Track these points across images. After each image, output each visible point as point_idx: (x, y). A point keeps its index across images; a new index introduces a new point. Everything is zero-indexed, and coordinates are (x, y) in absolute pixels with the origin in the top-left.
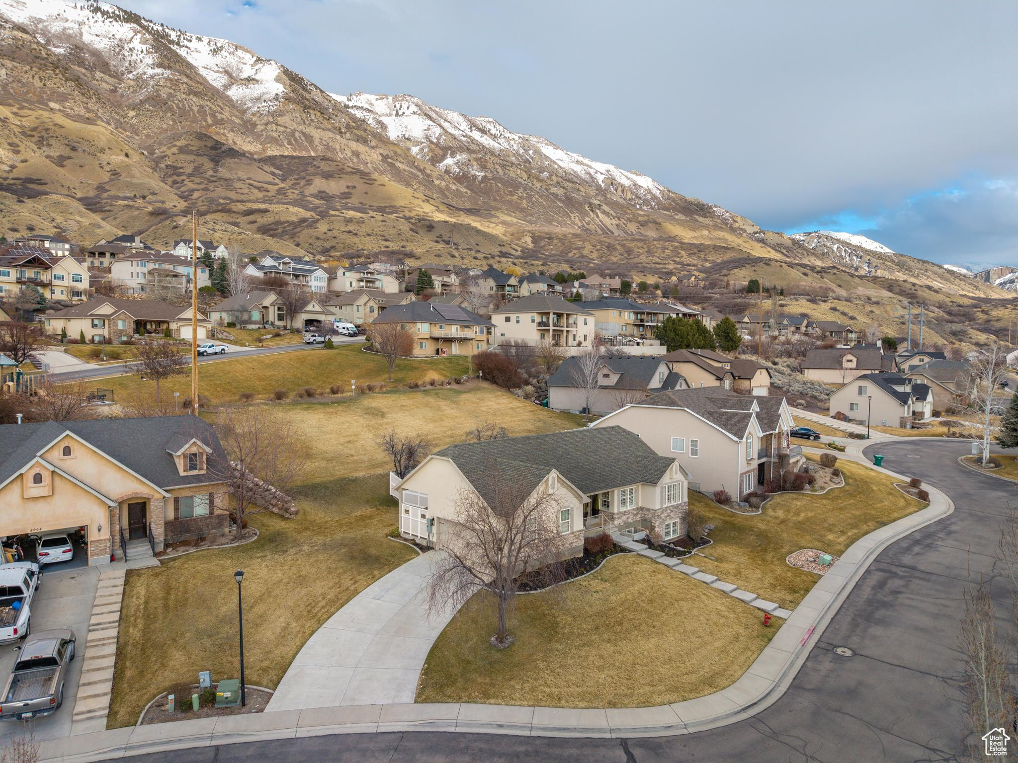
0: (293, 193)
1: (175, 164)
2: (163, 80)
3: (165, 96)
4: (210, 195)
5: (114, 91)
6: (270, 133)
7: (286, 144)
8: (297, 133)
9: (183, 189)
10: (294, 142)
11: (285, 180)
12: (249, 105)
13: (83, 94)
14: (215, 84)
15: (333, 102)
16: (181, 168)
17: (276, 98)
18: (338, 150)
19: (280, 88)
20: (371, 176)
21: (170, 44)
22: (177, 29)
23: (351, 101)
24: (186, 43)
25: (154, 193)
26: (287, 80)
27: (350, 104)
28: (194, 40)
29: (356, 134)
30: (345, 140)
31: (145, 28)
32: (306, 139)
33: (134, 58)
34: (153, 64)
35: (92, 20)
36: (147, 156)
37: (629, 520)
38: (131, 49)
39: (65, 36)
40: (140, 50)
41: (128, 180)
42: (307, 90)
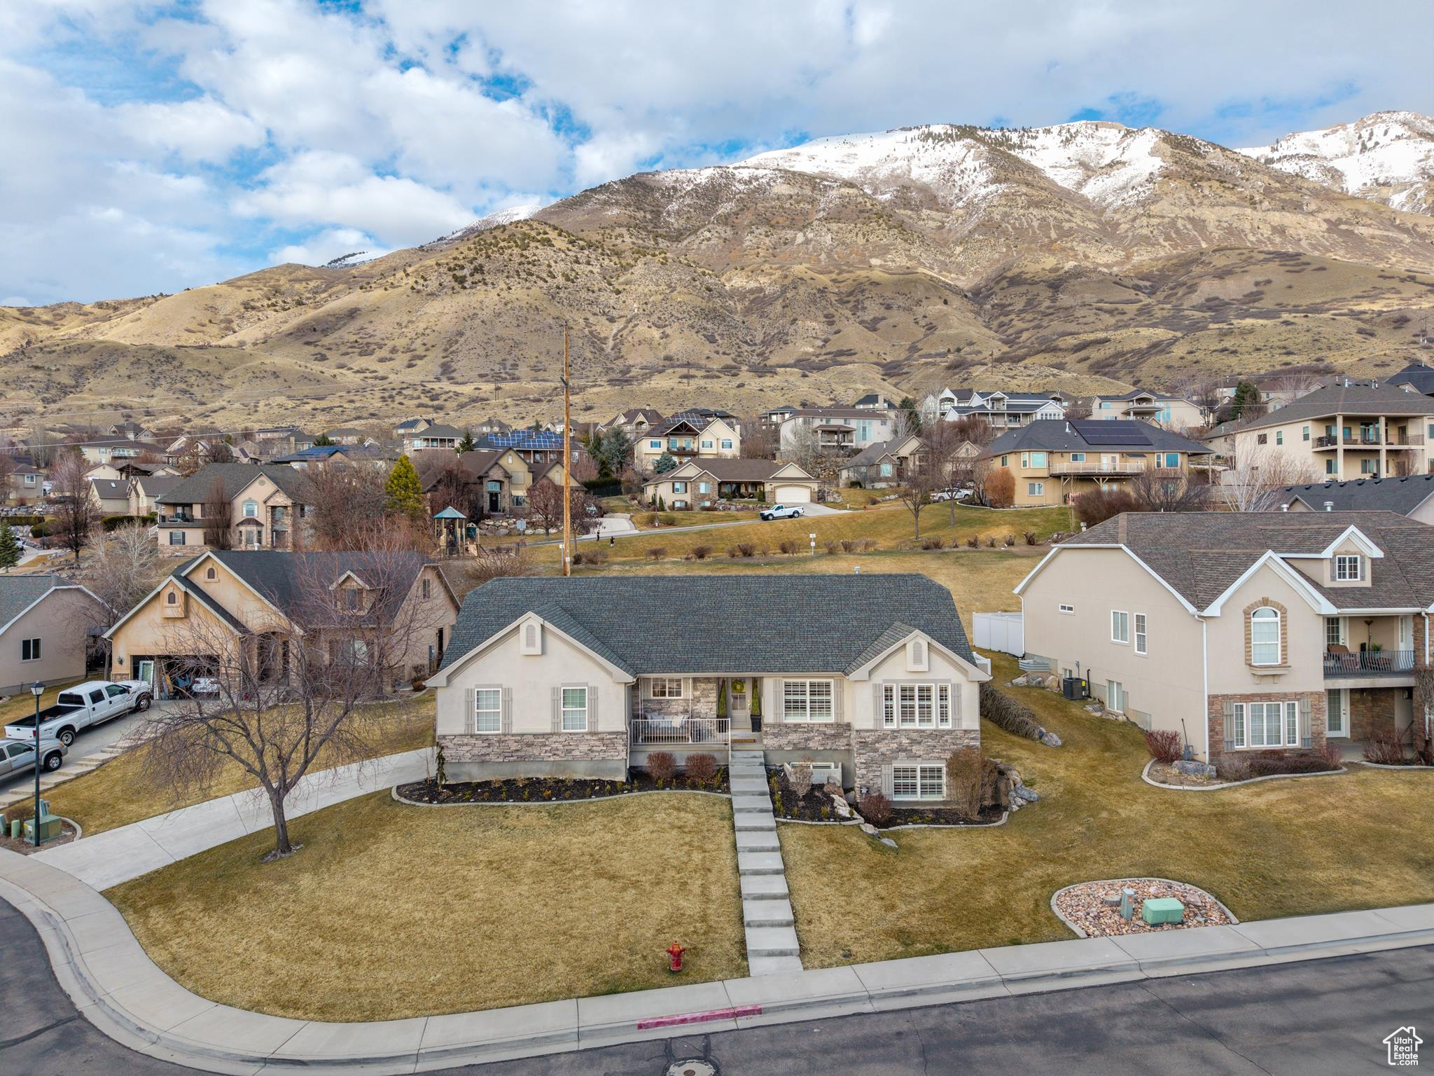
0: (1163, 309)
1: (1004, 302)
2: (997, 198)
3: (999, 217)
4: (1043, 332)
5: (941, 228)
6: (1139, 230)
7: (1161, 241)
8: (1180, 220)
9: (1010, 331)
10: (1174, 236)
11: (1154, 293)
12: (1110, 200)
13: (906, 241)
14: (1065, 185)
15: (1242, 161)
16: (1010, 305)
17: (1150, 179)
18: (1248, 231)
19: (1156, 164)
20: (1303, 259)
21: (1010, 149)
22: (1019, 128)
23: (1277, 150)
24: (1031, 142)
25: (971, 344)
26: (1168, 149)
27: (1276, 155)
28: (1041, 135)
29: (1281, 200)
30: (1260, 213)
31: (981, 140)
32: (1194, 226)
33: (965, 180)
34: (987, 182)
35: (922, 150)
36: (970, 299)
37: (811, 744)
38: (962, 171)
39: (893, 178)
40: (973, 168)
41: (944, 332)
42: (1199, 154)
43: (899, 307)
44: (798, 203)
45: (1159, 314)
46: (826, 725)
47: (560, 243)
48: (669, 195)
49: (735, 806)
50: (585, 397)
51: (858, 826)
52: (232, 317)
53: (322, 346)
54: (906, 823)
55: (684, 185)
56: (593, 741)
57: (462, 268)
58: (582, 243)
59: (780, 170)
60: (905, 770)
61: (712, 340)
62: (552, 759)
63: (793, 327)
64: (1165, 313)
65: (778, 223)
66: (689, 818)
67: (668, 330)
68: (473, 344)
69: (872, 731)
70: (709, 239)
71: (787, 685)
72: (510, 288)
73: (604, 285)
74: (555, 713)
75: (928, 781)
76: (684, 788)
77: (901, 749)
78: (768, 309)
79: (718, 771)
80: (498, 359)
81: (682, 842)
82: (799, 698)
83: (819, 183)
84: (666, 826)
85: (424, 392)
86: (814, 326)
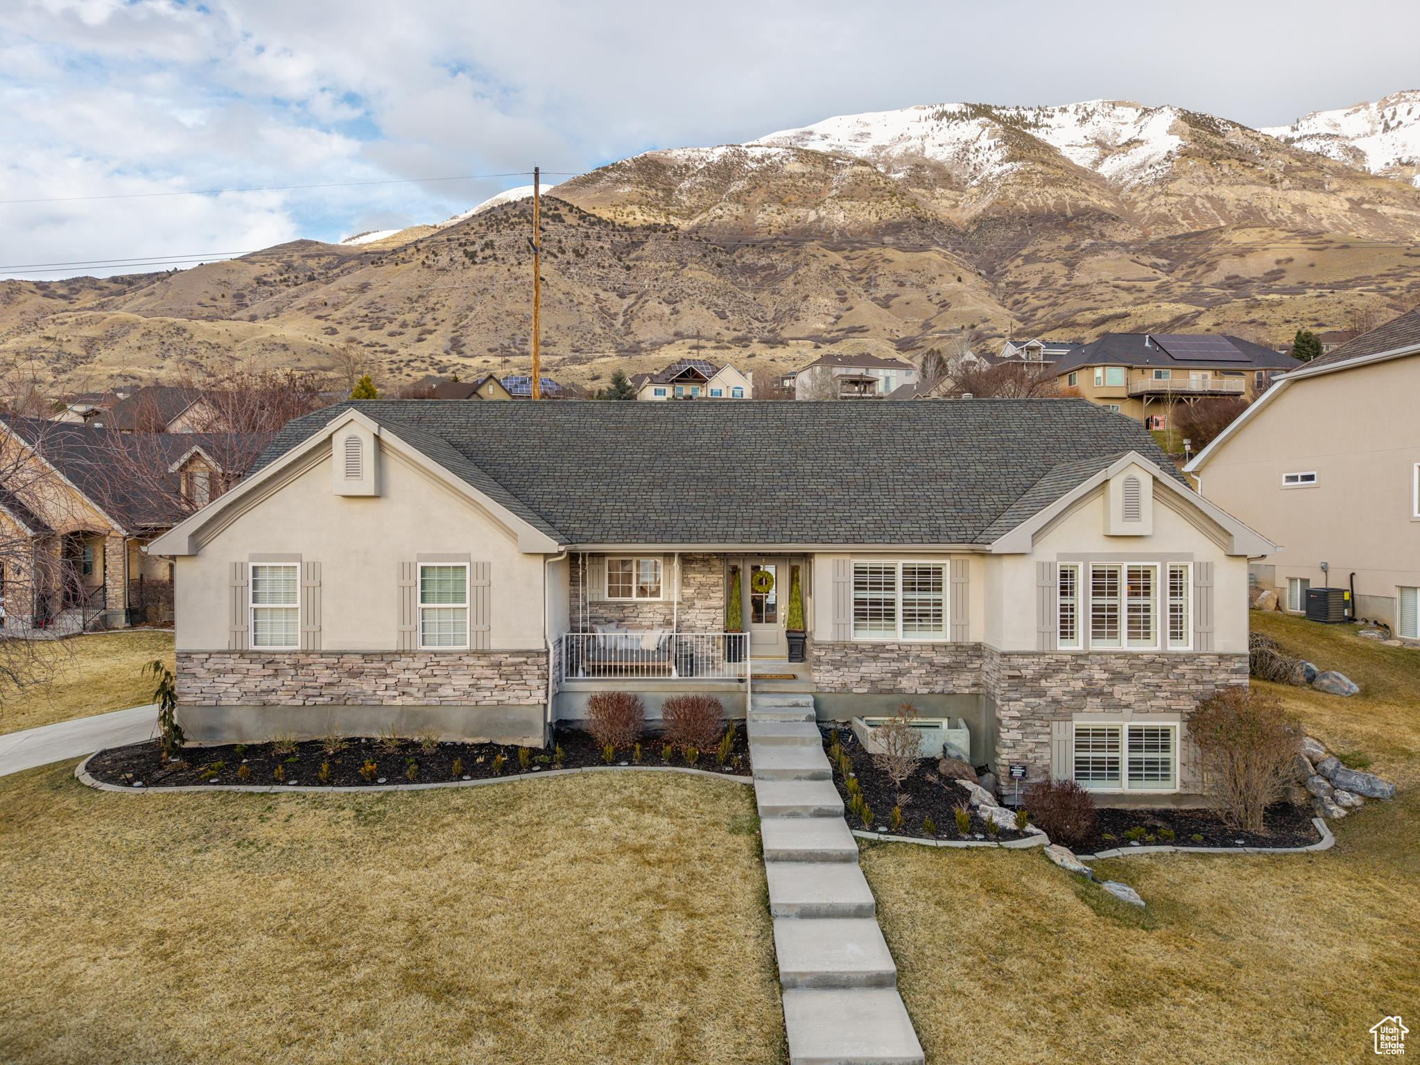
0: (1182, 286)
1: (1018, 280)
2: (1012, 177)
3: (1014, 195)
4: (1059, 310)
5: (955, 206)
6: (1157, 209)
7: (1179, 219)
8: (1198, 199)
9: (1025, 309)
10: (1192, 214)
11: (1172, 272)
12: (1127, 179)
13: (919, 219)
14: (1081, 163)
15: (1262, 140)
16: (1025, 283)
17: (1168, 158)
18: (1268, 210)
19: (1174, 142)
20: (1326, 237)
21: (1025, 128)
22: (1035, 107)
23: (1297, 129)
24: (1047, 121)
25: (986, 321)
26: (1186, 127)
27: (1296, 135)
28: (1057, 114)
29: (1301, 178)
30: (1280, 192)
31: (996, 119)
32: (1213, 205)
33: (980, 159)
34: (1002, 160)
35: (936, 129)
36: (984, 277)
37: (904, 683)
38: (977, 150)
39: (907, 157)
40: (987, 147)
41: (958, 309)
42: (1218, 132)
43: (913, 284)
44: (811, 180)
45: (1178, 291)
46: (934, 647)
47: (571, 219)
48: (681, 174)
49: (762, 803)
50: (593, 367)
51: (1041, 851)
52: (246, 292)
53: (333, 320)
54: (1125, 843)
55: (697, 164)
56: (479, 667)
57: (473, 243)
58: (593, 219)
59: (793, 149)
60: (1098, 733)
61: (722, 316)
62: (398, 702)
63: (805, 303)
64: (1184, 290)
65: (790, 201)
66: (661, 828)
67: (679, 306)
68: (483, 319)
69: (1033, 654)
70: (720, 217)
71: (859, 571)
72: (520, 264)
73: (614, 261)
74: (405, 613)
75: (1144, 755)
76: (659, 763)
77: (1091, 691)
78: (780, 286)
79: (726, 731)
80: (508, 333)
81: (638, 887)
82: (882, 595)
83: (832, 162)
84: (608, 845)
85: (432, 364)
86: (826, 301)
